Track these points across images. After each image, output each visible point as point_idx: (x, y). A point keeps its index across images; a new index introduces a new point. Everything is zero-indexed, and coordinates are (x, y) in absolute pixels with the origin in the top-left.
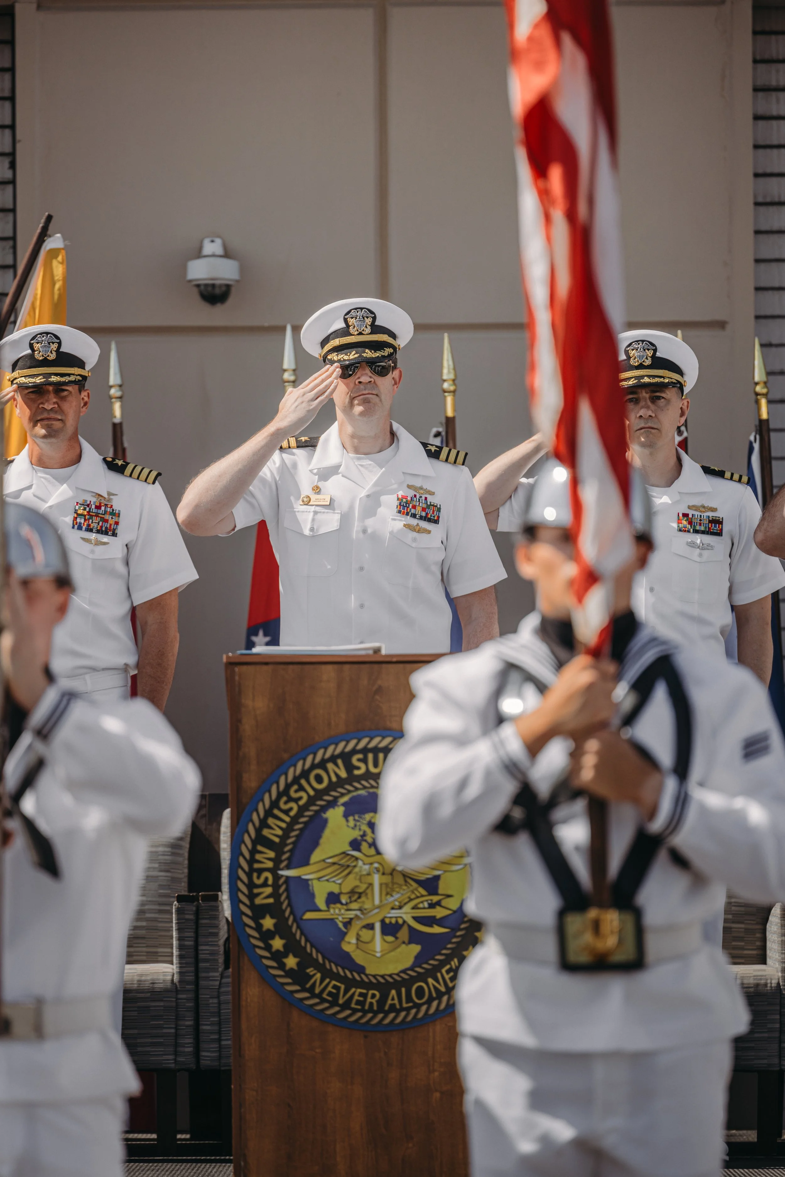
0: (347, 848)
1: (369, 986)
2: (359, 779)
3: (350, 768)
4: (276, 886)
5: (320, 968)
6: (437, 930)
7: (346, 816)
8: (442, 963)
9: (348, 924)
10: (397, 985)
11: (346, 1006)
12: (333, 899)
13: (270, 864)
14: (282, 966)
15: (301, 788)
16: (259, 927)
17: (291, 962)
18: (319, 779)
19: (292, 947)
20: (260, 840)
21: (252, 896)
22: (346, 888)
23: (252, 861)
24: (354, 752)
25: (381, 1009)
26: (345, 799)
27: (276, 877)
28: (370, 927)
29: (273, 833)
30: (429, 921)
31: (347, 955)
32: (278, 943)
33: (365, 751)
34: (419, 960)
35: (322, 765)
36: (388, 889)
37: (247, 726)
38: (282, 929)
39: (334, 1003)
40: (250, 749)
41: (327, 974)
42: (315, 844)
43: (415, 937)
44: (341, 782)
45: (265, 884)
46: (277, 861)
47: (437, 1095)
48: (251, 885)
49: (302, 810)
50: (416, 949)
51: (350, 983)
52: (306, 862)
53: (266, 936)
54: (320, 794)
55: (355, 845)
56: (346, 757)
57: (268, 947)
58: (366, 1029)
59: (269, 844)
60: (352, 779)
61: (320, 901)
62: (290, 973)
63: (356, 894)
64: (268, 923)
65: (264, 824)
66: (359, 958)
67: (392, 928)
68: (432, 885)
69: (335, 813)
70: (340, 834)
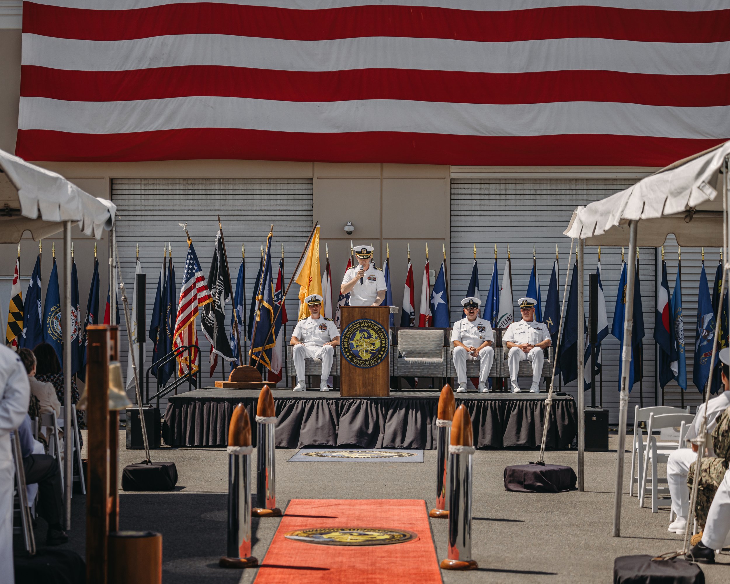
0: (360, 338)
1: (363, 361)
2: (362, 327)
3: (360, 325)
4: (348, 344)
5: (355, 358)
6: (374, 352)
7: (360, 333)
8: (375, 357)
9: (360, 350)
10: (368, 361)
11: (359, 364)
12: (357, 346)
13: (346, 341)
14: (349, 357)
15: (352, 328)
16: (345, 351)
17: (350, 357)
18: (355, 327)
19: (350, 354)
20: (345, 336)
21: (344, 346)
22: (359, 345)
23: (344, 340)
24: (361, 322)
25: (365, 365)
26: (359, 330)
27: (348, 343)
28: (363, 351)
29: (348, 335)
30: (373, 350)
31: (359, 356)
32: (348, 354)
33: (363, 322)
34: (371, 357)
35: (356, 324)
36: (366, 345)
37: (344, 317)
38: (349, 351)
39: (357, 364)
40: (344, 321)
41: (356, 359)
42: (354, 337)
43: (371, 353)
44: (359, 327)
45: (346, 344)
46: (348, 340)
48: (344, 344)
49: (352, 331)
50: (371, 355)
51: (360, 360)
52: (353, 340)
53: (346, 352)
54: (355, 329)
55: (361, 337)
56: (360, 323)
57: (346, 354)
58: (363, 368)
59: (347, 337)
60: (361, 327)
61: (355, 347)
62: (350, 359)
63: (361, 346)
64: (347, 350)
65: (346, 334)
66: (361, 356)
67: (367, 351)
68: (373, 344)
69: (358, 333)
70: (358, 335)
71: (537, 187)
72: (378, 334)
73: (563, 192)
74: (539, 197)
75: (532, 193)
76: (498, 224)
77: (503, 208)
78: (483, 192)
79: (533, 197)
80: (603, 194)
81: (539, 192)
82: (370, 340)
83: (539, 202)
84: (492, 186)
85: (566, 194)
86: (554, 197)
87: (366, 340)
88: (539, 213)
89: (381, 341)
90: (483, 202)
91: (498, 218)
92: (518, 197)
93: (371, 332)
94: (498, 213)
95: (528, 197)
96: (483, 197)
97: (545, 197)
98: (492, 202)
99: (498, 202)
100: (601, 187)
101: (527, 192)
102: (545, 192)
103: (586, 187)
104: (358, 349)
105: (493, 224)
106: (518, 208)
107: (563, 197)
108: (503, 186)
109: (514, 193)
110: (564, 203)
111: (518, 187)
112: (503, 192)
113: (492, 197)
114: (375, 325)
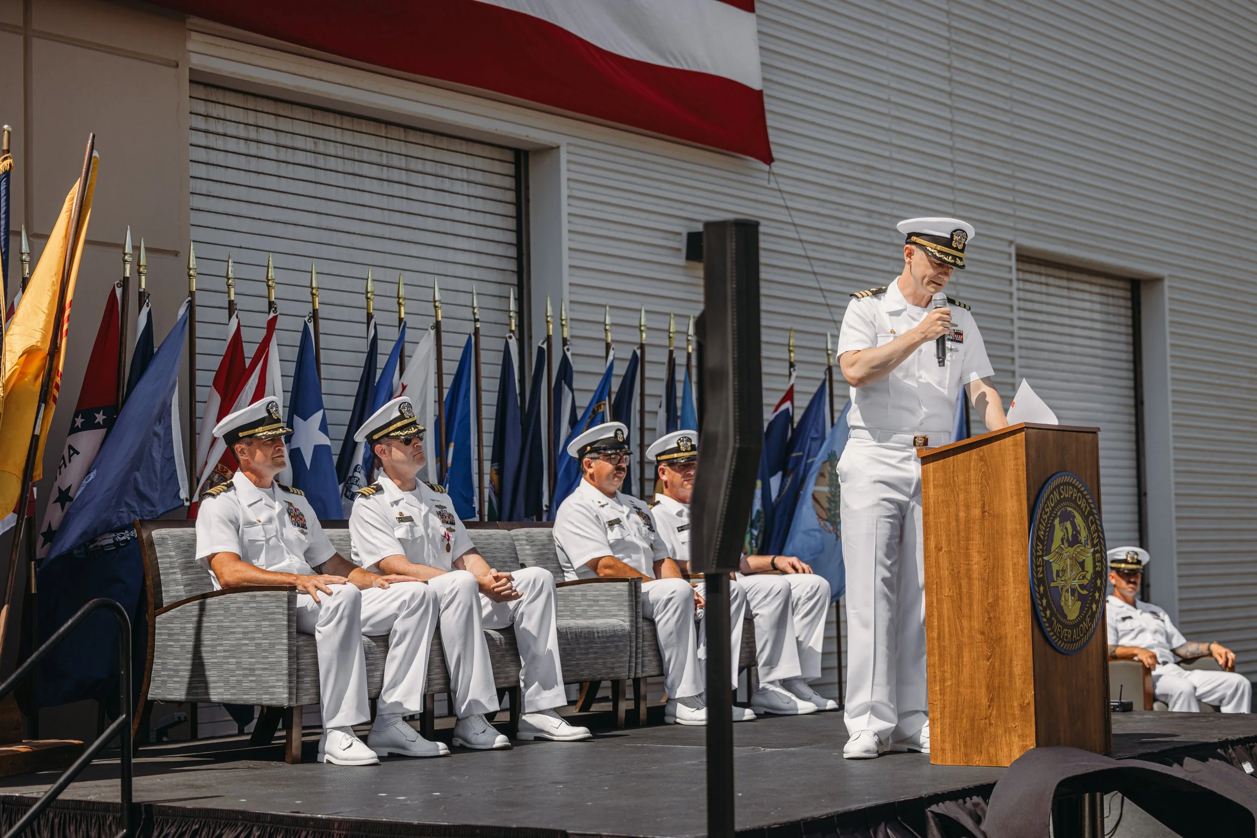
0: (1060, 542)
1: (1068, 626)
2: (1063, 501)
3: (1061, 494)
4: (1043, 566)
5: (1056, 616)
6: (1085, 592)
7: (1060, 523)
9: (1062, 589)
10: (1075, 626)
11: (1062, 639)
12: (1058, 574)
13: (1040, 553)
14: (1045, 616)
15: (1048, 507)
16: (1039, 592)
17: (1048, 613)
18: (1053, 501)
20: (1038, 538)
21: (1037, 573)
22: (1061, 567)
23: (1036, 551)
24: (1060, 484)
25: (1071, 641)
26: (1059, 513)
27: (1043, 561)
28: (1067, 591)
29: (1042, 534)
30: (1083, 587)
31: (1062, 608)
32: (1044, 602)
33: (1063, 484)
34: (1082, 609)
35: (1053, 492)
36: (1071, 568)
38: (1045, 593)
39: (1059, 638)
41: (1057, 620)
42: (1052, 540)
43: (1080, 596)
44: (1058, 503)
45: (1040, 566)
46: (1043, 551)
47: (1085, 692)
48: (1037, 566)
49: (1048, 519)
50: (1079, 603)
51: (1063, 625)
52: (1051, 552)
53: (1041, 597)
54: (1052, 510)
55: (1063, 541)
56: (1059, 487)
57: (1041, 604)
58: (1068, 654)
60: (1060, 501)
61: (1055, 575)
62: (1048, 619)
63: (1064, 571)
64: (1041, 589)
65: (1039, 527)
66: (1065, 610)
67: (1073, 591)
68: (1082, 564)
69: (1057, 521)
70: (1058, 534)
71: (318, 131)
72: (1089, 529)
73: (366, 155)
74: (321, 162)
75: (308, 148)
76: (246, 225)
77: (253, 180)
78: (213, 126)
79: (310, 159)
80: (434, 172)
81: (321, 147)
82: (1078, 548)
83: (322, 176)
84: (231, 113)
85: (370, 160)
86: (350, 167)
87: (1071, 550)
88: (322, 206)
89: (1094, 553)
90: (214, 157)
91: (244, 209)
92: (284, 155)
93: (1079, 520)
94: (243, 193)
95: (300, 157)
96: (212, 141)
97: (332, 163)
98: (232, 160)
99: (242, 162)
100: (429, 153)
101: (300, 142)
102: (331, 149)
103: (403, 148)
104: (1059, 583)
105: (233, 223)
106: (284, 185)
107: (366, 170)
108: (251, 118)
109: (274, 141)
110: (367, 184)
111: (283, 124)
112: (252, 134)
113: (232, 145)
114: (1084, 496)
